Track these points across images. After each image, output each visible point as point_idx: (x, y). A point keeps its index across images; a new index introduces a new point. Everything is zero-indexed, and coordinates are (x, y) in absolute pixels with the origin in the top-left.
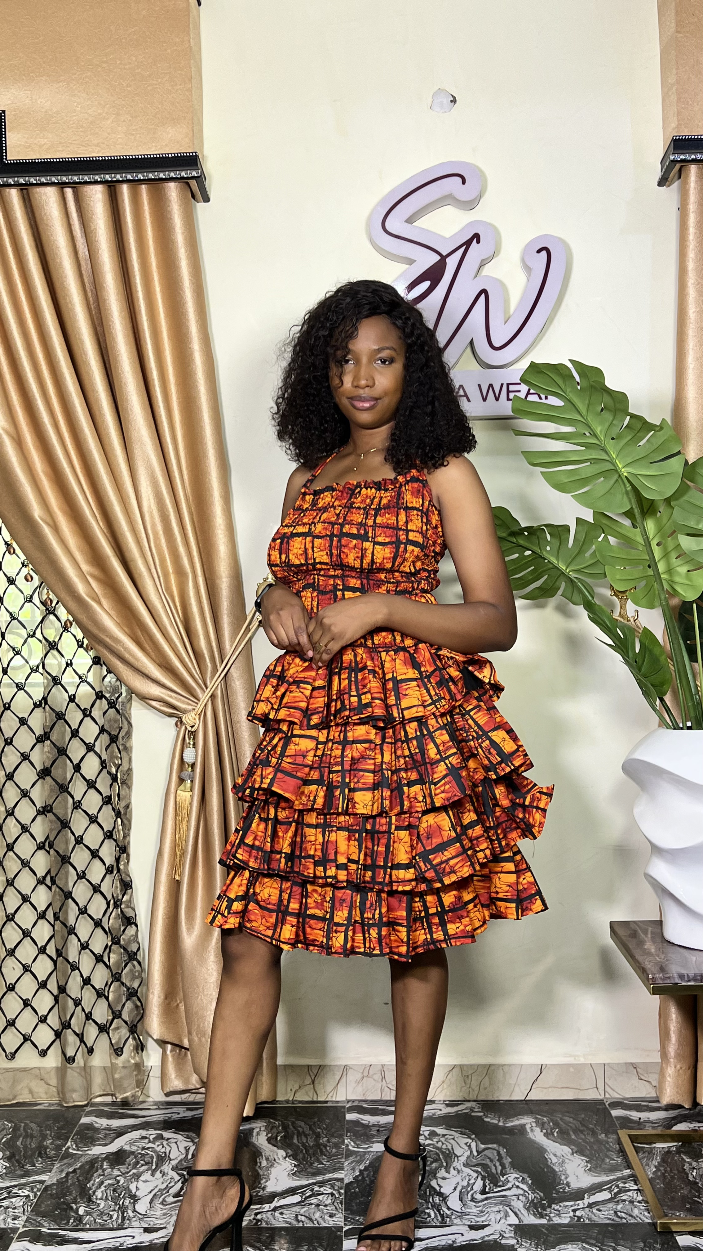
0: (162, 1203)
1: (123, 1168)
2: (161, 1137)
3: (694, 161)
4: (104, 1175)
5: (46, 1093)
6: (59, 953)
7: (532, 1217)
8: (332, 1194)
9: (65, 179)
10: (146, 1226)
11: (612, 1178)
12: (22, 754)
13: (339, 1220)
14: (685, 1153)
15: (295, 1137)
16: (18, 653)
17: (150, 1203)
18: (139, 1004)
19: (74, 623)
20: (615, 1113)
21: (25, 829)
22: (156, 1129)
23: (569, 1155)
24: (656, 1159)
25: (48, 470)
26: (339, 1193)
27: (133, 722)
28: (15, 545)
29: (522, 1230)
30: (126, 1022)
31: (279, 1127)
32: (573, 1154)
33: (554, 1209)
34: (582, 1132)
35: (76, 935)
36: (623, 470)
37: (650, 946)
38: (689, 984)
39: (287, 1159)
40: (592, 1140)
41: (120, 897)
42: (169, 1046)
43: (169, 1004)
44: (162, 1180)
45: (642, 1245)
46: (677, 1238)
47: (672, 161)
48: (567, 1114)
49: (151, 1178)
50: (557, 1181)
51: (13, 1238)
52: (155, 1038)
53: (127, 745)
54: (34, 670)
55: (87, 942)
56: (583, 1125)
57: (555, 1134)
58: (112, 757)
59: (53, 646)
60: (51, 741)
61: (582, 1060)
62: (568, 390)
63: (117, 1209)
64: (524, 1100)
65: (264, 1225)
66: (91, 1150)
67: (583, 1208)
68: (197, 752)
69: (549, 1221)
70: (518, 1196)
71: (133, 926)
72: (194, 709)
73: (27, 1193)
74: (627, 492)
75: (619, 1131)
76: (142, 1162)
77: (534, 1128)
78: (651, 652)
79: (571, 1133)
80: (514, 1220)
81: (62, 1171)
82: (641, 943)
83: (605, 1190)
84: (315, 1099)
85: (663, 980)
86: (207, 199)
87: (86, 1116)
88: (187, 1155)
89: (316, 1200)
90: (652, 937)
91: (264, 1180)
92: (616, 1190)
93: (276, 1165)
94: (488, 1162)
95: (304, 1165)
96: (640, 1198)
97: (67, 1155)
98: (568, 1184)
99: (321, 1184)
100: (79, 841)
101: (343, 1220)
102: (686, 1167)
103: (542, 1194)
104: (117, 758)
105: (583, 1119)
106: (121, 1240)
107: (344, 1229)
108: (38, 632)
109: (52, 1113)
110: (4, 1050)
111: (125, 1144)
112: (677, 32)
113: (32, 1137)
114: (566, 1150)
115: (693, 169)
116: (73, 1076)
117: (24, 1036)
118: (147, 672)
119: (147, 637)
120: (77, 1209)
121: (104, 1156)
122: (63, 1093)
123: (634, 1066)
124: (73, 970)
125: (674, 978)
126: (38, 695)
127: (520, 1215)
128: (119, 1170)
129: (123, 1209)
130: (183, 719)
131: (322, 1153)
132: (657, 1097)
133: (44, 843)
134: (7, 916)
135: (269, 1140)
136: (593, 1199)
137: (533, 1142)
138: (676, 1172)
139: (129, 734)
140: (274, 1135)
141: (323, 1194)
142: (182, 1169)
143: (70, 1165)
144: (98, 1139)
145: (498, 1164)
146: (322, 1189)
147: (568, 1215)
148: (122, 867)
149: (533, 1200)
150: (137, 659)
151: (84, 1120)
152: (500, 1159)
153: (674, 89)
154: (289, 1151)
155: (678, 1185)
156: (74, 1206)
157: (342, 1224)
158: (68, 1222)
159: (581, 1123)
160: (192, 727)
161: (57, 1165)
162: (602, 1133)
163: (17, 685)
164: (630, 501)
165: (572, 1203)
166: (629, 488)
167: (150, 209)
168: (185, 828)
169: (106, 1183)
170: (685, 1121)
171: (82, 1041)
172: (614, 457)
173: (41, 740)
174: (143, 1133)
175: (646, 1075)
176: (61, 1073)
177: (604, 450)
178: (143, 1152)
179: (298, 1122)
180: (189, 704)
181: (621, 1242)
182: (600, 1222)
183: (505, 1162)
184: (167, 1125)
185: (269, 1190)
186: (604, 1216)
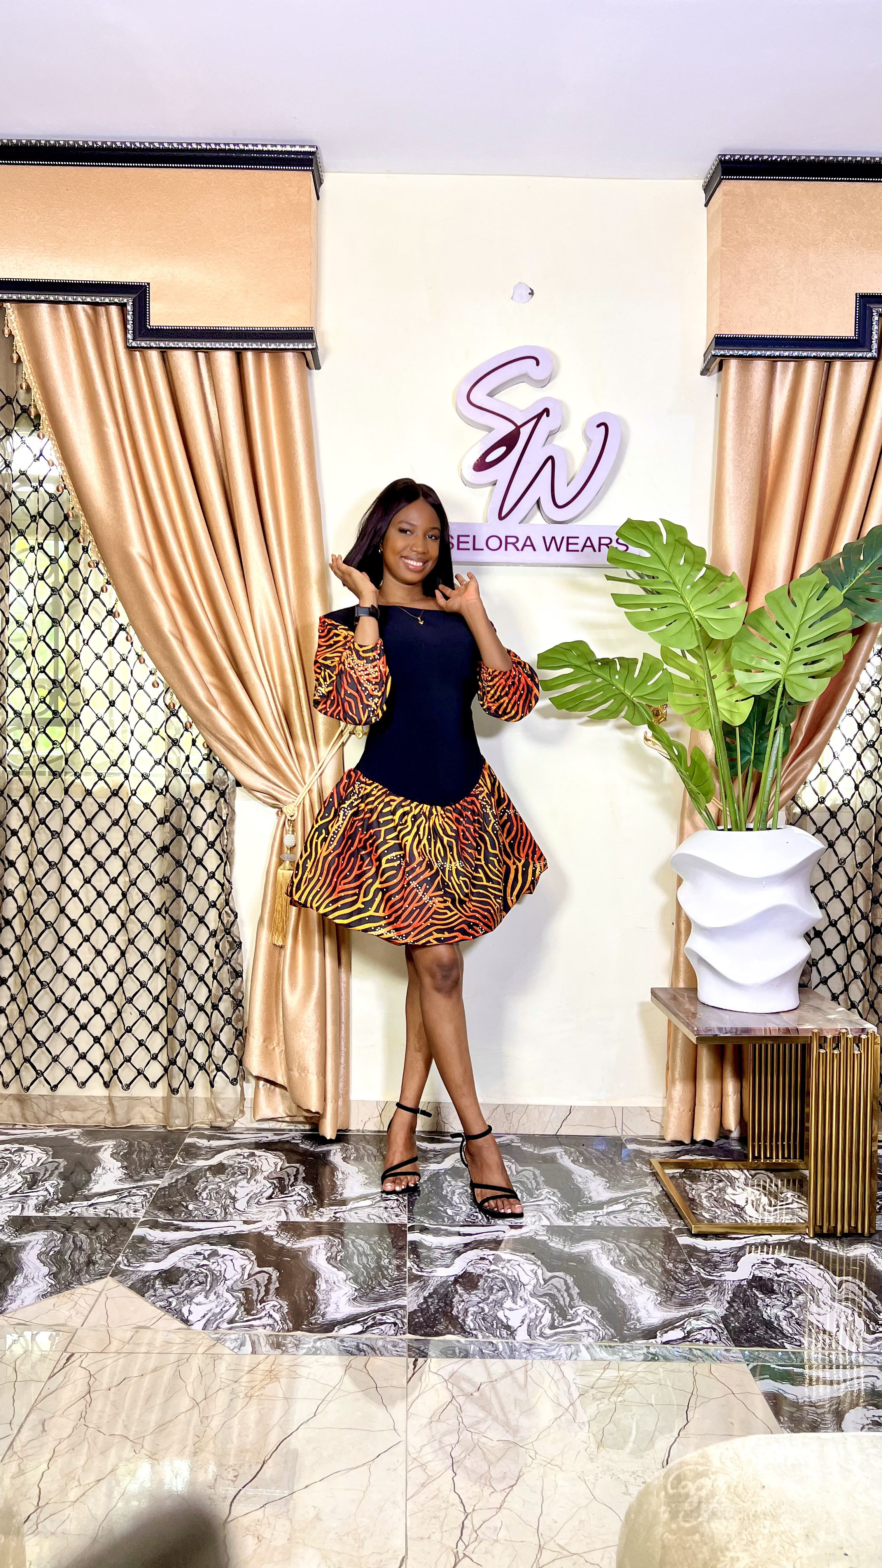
0: (257, 1203)
1: (223, 1177)
2: (253, 1155)
3: (732, 356)
4: (207, 1181)
5: (155, 1118)
6: (169, 1002)
7: (561, 1221)
9: (199, 345)
10: (245, 1219)
11: (626, 1194)
12: (145, 834)
13: (404, 1219)
14: (686, 1178)
15: (366, 1157)
16: (144, 748)
17: (247, 1203)
19: (193, 724)
20: (631, 1147)
21: (145, 897)
22: (249, 1149)
23: (592, 1176)
25: (177, 594)
28: (145, 655)
29: (552, 1230)
31: (352, 1150)
32: (595, 1176)
33: (579, 1216)
34: (602, 1160)
35: (183, 987)
36: (695, 613)
39: (359, 1173)
40: (611, 1166)
42: (262, 1083)
44: (256, 1186)
45: (649, 1242)
46: (677, 1238)
47: (713, 356)
48: (591, 1146)
49: (247, 1185)
50: (582, 1195)
51: (135, 1225)
52: (253, 1073)
54: (157, 763)
55: (192, 994)
56: (603, 1155)
57: (581, 1161)
59: (175, 743)
61: (604, 1104)
63: (220, 1206)
64: (556, 1135)
65: (342, 1221)
66: (195, 1162)
67: (602, 1215)
69: (574, 1224)
70: (549, 1205)
71: (240, 978)
72: (294, 801)
73: (144, 1193)
76: (239, 1173)
77: (563, 1156)
79: (594, 1160)
80: (546, 1222)
81: (172, 1178)
83: (620, 1203)
86: (318, 367)
87: (189, 1137)
88: (276, 1168)
89: (384, 1204)
91: (340, 1188)
92: (629, 1203)
93: (350, 1177)
94: (525, 1180)
96: (649, 1209)
97: (176, 1166)
98: (590, 1198)
100: (190, 908)
101: (406, 1219)
102: (687, 1188)
103: (569, 1205)
105: (604, 1150)
106: (225, 1229)
107: (408, 1226)
108: (162, 731)
109: (160, 1134)
110: (121, 1082)
111: (224, 1159)
112: (723, 246)
113: (145, 1151)
114: (589, 1173)
115: (732, 363)
116: (178, 1105)
117: (138, 1070)
119: (256, 737)
120: (187, 1207)
121: (206, 1167)
122: (169, 1119)
123: (647, 1110)
124: (180, 1016)
126: (160, 785)
127: (551, 1219)
128: (220, 1178)
129: (225, 1207)
130: (284, 810)
132: (664, 1136)
133: (160, 909)
134: (128, 970)
135: (344, 1159)
136: (611, 1209)
137: (563, 1166)
139: (233, 820)
140: (348, 1155)
142: (272, 1179)
143: (178, 1173)
144: (201, 1155)
145: (533, 1181)
147: (590, 1220)
149: (561, 1209)
150: (247, 757)
151: (188, 1140)
152: (535, 1177)
153: (718, 294)
154: (361, 1167)
156: (184, 1204)
157: (406, 1222)
158: (180, 1215)
160: (292, 816)
161: (167, 1174)
162: (620, 1161)
163: (143, 775)
165: (594, 1211)
166: (698, 629)
167: (271, 373)
169: (210, 1187)
170: (685, 1154)
171: (185, 1076)
172: (689, 602)
173: (161, 822)
174: (239, 1151)
175: (657, 1117)
176: (167, 1102)
178: (239, 1165)
179: (368, 1147)
180: (289, 797)
181: (633, 1240)
182: (617, 1225)
183: (539, 1180)
184: (259, 1145)
185: (345, 1195)
186: (619, 1221)
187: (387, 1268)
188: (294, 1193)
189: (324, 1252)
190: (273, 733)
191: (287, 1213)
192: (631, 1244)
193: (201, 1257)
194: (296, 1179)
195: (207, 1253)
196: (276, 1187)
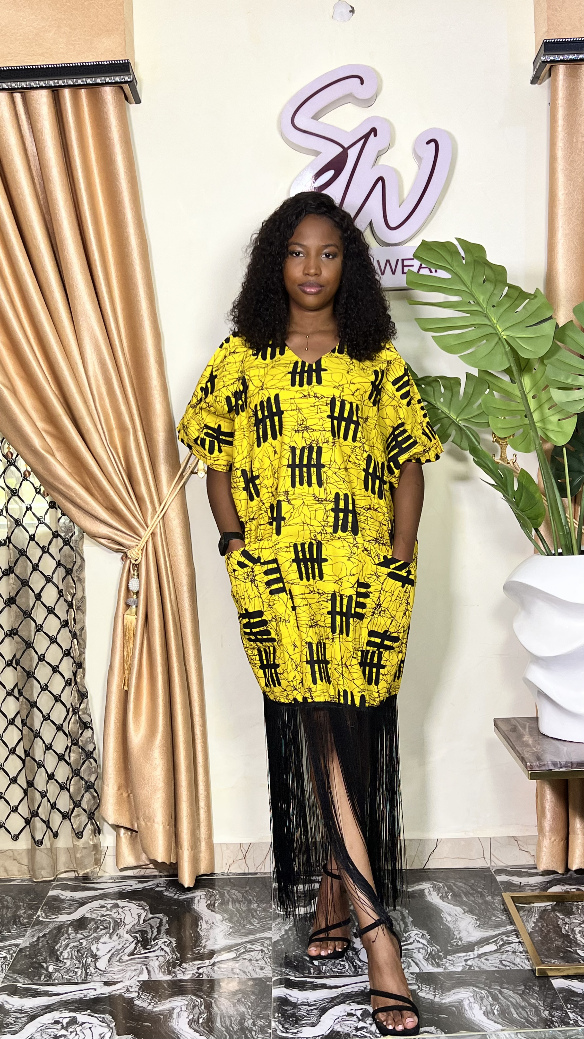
0: (119, 961)
1: (85, 933)
2: (117, 906)
3: (562, 61)
4: (69, 938)
5: (19, 871)
6: (27, 753)
7: (431, 967)
8: (262, 951)
9: (14, 85)
10: (106, 980)
11: (497, 932)
13: (268, 972)
14: (559, 911)
15: (230, 903)
17: (109, 961)
18: (96, 795)
19: (32, 473)
20: (500, 878)
22: (113, 899)
23: (461, 914)
24: (535, 916)
26: (268, 949)
27: (85, 557)
29: (422, 978)
30: (85, 810)
31: (216, 895)
32: (464, 913)
33: (449, 960)
34: (471, 894)
35: (41, 738)
36: (502, 333)
37: (527, 738)
38: (561, 770)
39: (224, 922)
40: (480, 901)
41: (78, 706)
42: (122, 831)
43: (122, 794)
44: (118, 942)
45: (523, 987)
46: (552, 981)
47: (543, 62)
48: (459, 880)
49: (109, 940)
50: (452, 935)
52: (110, 823)
53: (81, 577)
55: (51, 744)
56: (473, 889)
57: (450, 897)
58: (68, 587)
59: (14, 493)
60: (15, 574)
61: (471, 835)
62: (455, 264)
63: (81, 966)
64: (423, 869)
65: (205, 977)
66: (58, 918)
67: (474, 958)
68: (140, 581)
69: (445, 969)
70: (418, 949)
71: (89, 729)
72: (137, 545)
73: (4, 955)
74: (506, 352)
75: (503, 894)
76: (101, 927)
77: (432, 892)
78: (528, 490)
79: (463, 896)
80: (415, 969)
81: (33, 936)
82: (520, 736)
83: (492, 943)
84: (246, 872)
85: (539, 767)
86: (138, 101)
87: (53, 889)
88: (139, 920)
89: (248, 956)
90: (530, 731)
91: (204, 940)
92: (501, 943)
93: (214, 927)
95: (238, 927)
96: (521, 949)
97: (38, 922)
98: (460, 939)
99: (253, 942)
100: (42, 658)
101: (271, 972)
102: (560, 922)
103: (438, 947)
104: (72, 587)
105: (473, 884)
106: (85, 992)
107: (273, 980)
109: (24, 887)
111: (87, 912)
113: (7, 907)
114: (459, 910)
115: (561, 68)
116: (42, 857)
118: (96, 514)
119: (95, 484)
120: (47, 967)
121: (69, 923)
122: (33, 870)
123: (516, 839)
124: (38, 768)
125: (548, 766)
126: (3, 535)
127: (421, 965)
128: (82, 934)
129: (86, 967)
130: (128, 554)
131: (253, 917)
132: (535, 864)
133: (11, 661)
135: (208, 906)
136: (482, 950)
137: (431, 903)
138: (552, 927)
139: (82, 567)
140: (213, 902)
141: (255, 950)
142: (135, 932)
143: (40, 931)
144: (64, 908)
145: (401, 923)
146: (253, 947)
147: (461, 964)
148: (78, 680)
149: (431, 953)
150: (87, 504)
151: (51, 893)
152: (403, 919)
154: (225, 915)
155: (554, 938)
156: (45, 965)
157: (271, 975)
158: (40, 978)
159: (471, 888)
160: (136, 560)
161: (29, 931)
162: (489, 895)
164: (509, 360)
165: (464, 954)
166: (508, 349)
167: (89, 109)
168: (131, 646)
169: (71, 945)
170: (559, 884)
171: (48, 827)
172: (495, 322)
173: (6, 573)
174: (102, 902)
175: (525, 846)
176: (31, 854)
177: (486, 316)
178: (102, 919)
179: (233, 891)
180: (133, 541)
181: (506, 986)
182: (488, 969)
183: (407, 921)
184: (122, 895)
185: (209, 948)
186: (491, 964)
187: (251, 1031)
188: (156, 948)
189: (186, 1014)
190: (112, 478)
191: (149, 972)
192: (505, 991)
193: (59, 1026)
194: (159, 932)
195: (65, 1022)
196: (138, 941)
